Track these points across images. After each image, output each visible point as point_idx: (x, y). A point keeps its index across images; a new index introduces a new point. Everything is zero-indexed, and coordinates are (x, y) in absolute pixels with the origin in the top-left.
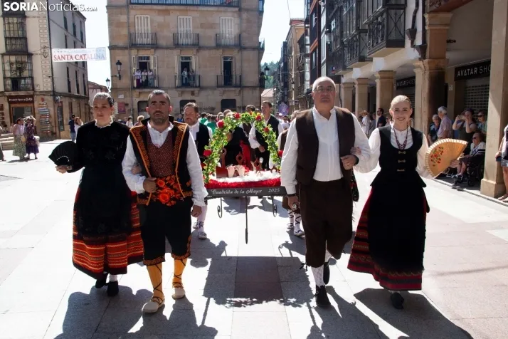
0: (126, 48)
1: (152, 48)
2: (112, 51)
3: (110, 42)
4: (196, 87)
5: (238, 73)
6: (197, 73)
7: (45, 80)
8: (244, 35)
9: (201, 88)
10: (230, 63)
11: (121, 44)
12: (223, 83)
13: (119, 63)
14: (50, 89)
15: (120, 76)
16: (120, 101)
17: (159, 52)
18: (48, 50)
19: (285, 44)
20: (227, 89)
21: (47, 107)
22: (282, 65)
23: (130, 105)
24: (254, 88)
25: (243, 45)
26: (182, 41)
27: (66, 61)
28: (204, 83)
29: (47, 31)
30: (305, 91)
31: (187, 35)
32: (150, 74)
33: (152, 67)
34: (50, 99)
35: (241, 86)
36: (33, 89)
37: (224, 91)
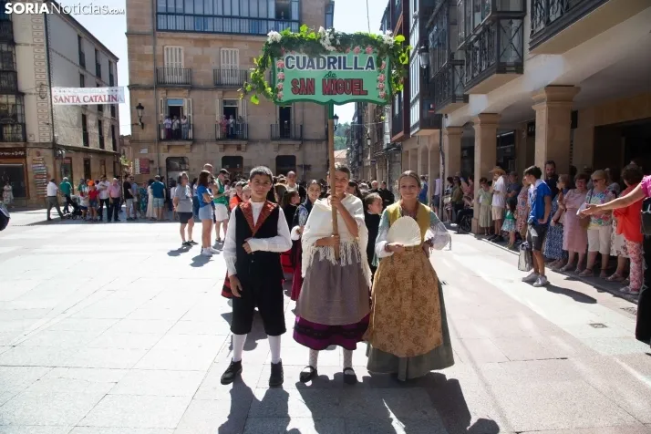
0: (152, 88)
1: (185, 88)
2: (133, 91)
3: (130, 80)
4: (243, 139)
5: (299, 122)
7: (41, 129)
9: (250, 141)
10: (288, 109)
11: (144, 81)
12: (278, 135)
13: (140, 107)
14: (49, 140)
15: (142, 124)
16: (143, 157)
17: (195, 94)
18: (46, 89)
20: (284, 142)
21: (45, 163)
22: (357, 119)
23: (156, 162)
24: (318, 141)
26: (225, 80)
27: (71, 103)
28: (253, 135)
29: (44, 64)
30: (385, 147)
31: (232, 72)
32: (183, 121)
33: (186, 113)
34: (49, 153)
35: (302, 140)
36: (25, 140)
37: (280, 145)
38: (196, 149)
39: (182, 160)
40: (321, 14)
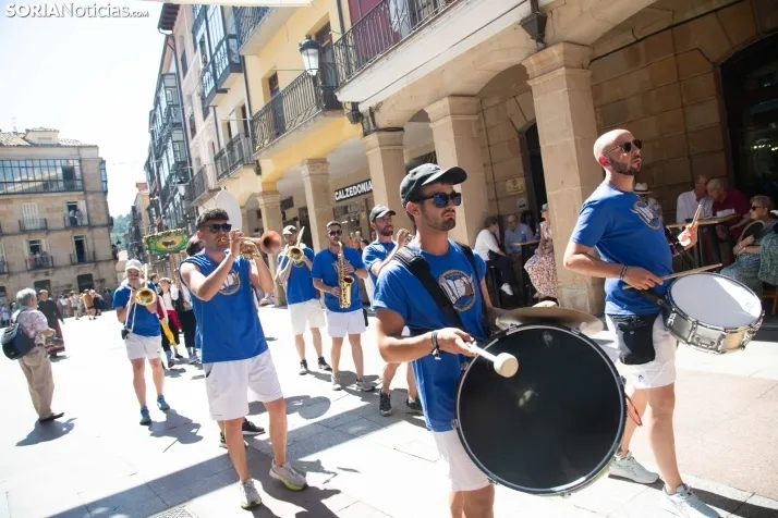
4: (50, 268)
5: (91, 249)
6: (50, 254)
8: (92, 215)
9: (55, 268)
10: (82, 241)
12: (77, 261)
17: (5, 238)
19: (134, 209)
20: (81, 266)
22: (133, 229)
24: (108, 261)
25: (92, 224)
26: (29, 227)
28: (57, 263)
31: (34, 221)
35: (95, 261)
37: (79, 268)
38: (11, 279)
39: (3, 288)
40: (96, 171)
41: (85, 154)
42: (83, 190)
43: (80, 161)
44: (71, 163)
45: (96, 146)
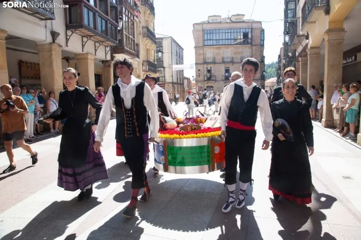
0: (202, 64)
1: (213, 63)
2: (196, 65)
3: (196, 62)
7: (169, 78)
11: (200, 62)
13: (199, 70)
14: (171, 81)
15: (199, 76)
17: (216, 65)
18: (171, 66)
26: (226, 60)
27: (178, 70)
29: (171, 58)
31: (228, 58)
33: (213, 72)
34: (171, 85)
36: (165, 81)
38: (216, 83)
39: (212, 87)
40: (259, 35)
41: (255, 26)
42: (251, 44)
43: (252, 29)
44: (247, 30)
45: (260, 22)
